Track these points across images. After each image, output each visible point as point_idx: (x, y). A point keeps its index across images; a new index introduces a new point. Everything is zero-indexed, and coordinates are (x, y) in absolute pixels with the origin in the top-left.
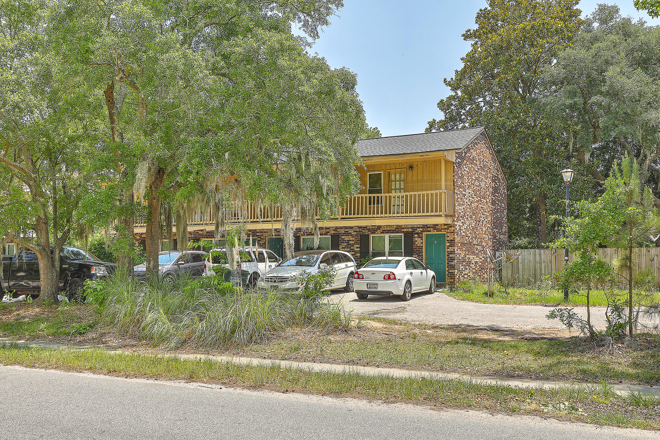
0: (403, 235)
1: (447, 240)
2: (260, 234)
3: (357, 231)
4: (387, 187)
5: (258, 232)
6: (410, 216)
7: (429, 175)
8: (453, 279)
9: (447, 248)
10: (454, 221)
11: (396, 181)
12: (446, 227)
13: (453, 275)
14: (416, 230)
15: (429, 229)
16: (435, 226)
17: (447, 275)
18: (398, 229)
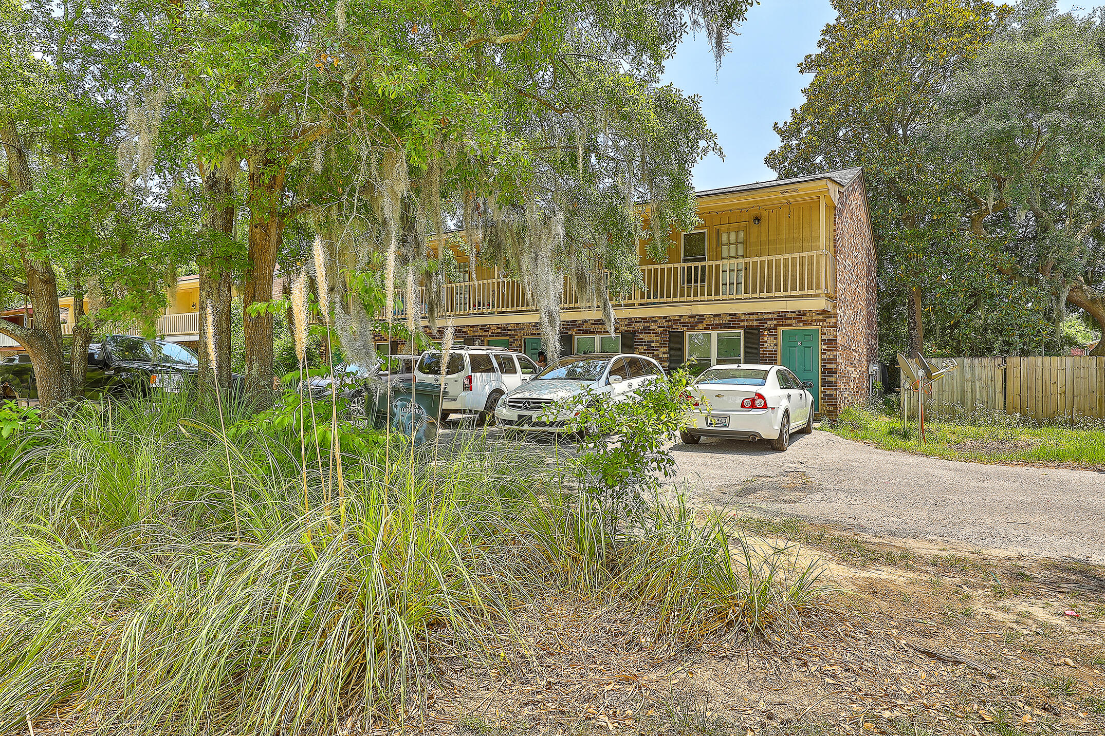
0: (742, 332)
1: (822, 340)
2: (513, 332)
3: (664, 326)
4: (715, 254)
5: (510, 330)
6: (760, 298)
7: (789, 230)
8: (832, 405)
9: (822, 353)
10: (835, 307)
11: (729, 244)
12: (820, 317)
13: (833, 399)
14: (766, 323)
15: (789, 322)
16: (800, 316)
17: (822, 398)
18: (734, 321)
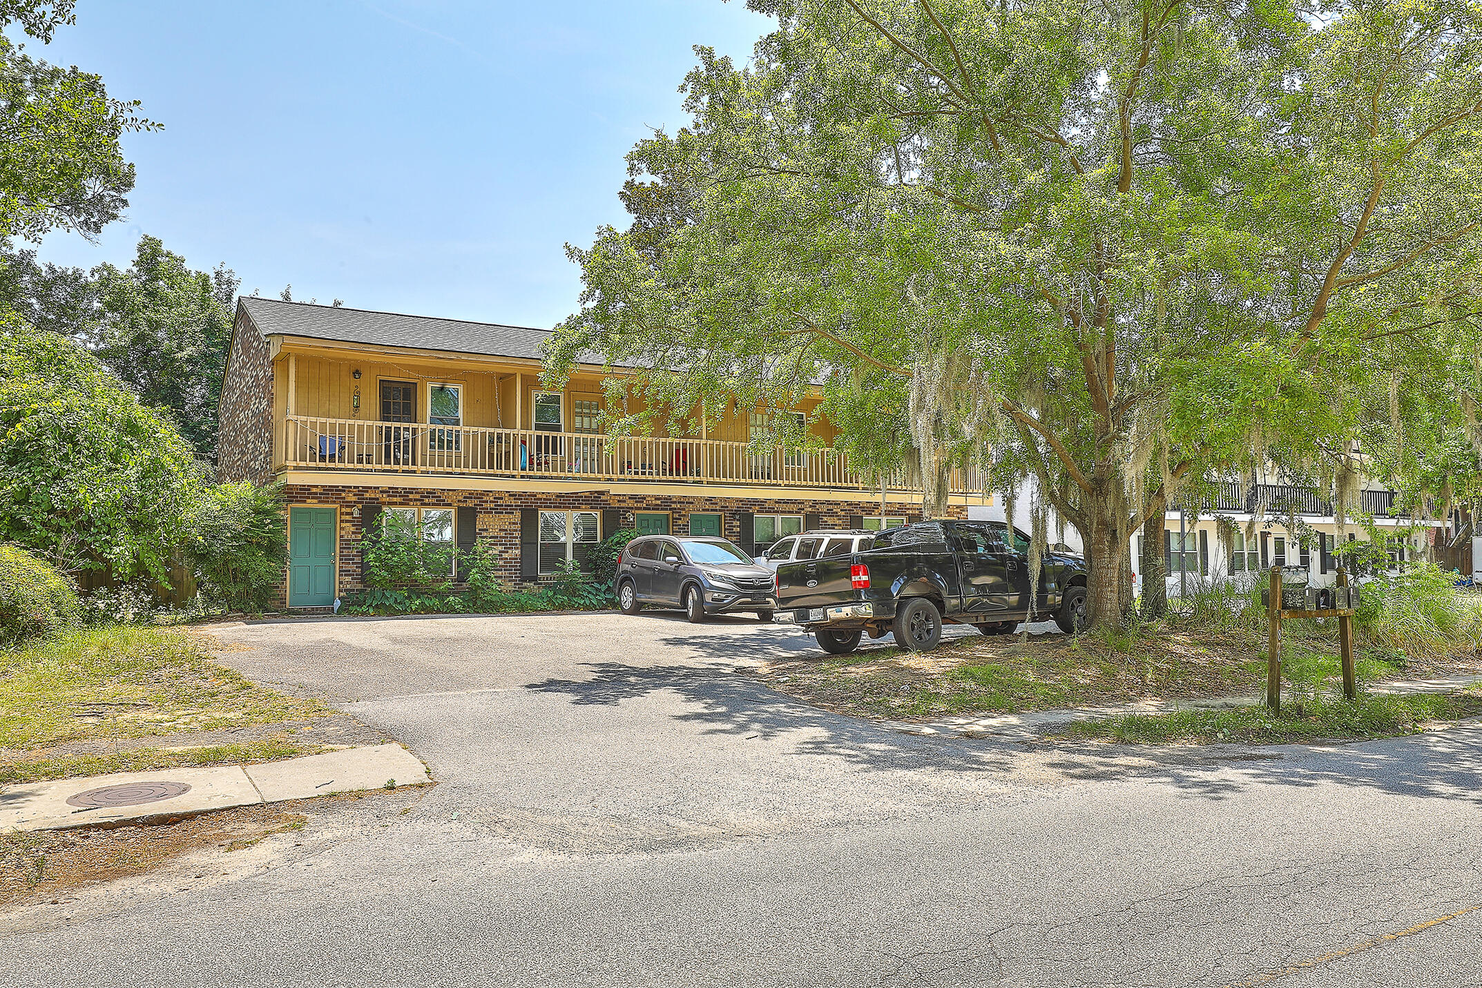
2: (679, 506)
3: (846, 510)
5: (675, 502)
